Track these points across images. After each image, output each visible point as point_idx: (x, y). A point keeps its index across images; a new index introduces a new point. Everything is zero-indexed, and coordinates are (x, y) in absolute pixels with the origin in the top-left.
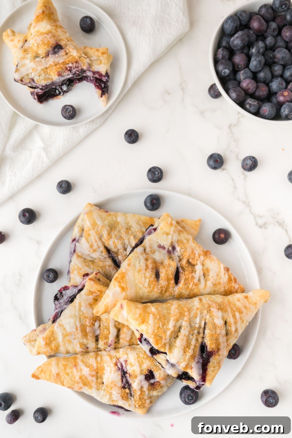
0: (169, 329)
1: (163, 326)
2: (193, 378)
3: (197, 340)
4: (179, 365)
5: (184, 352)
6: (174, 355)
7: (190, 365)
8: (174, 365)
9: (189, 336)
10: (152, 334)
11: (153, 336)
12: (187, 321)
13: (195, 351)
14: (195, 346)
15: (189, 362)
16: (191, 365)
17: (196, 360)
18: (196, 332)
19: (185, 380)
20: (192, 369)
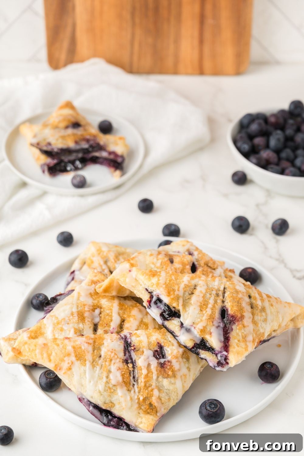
0: (183, 282)
1: (176, 279)
2: (213, 349)
3: (216, 302)
4: (195, 328)
5: (201, 310)
6: (189, 313)
7: (208, 329)
8: (189, 329)
9: (206, 294)
10: (164, 284)
11: (164, 286)
12: (203, 280)
13: (214, 313)
14: (214, 306)
15: (207, 324)
16: (210, 330)
17: (216, 323)
18: (214, 292)
19: (204, 350)
20: (211, 334)
